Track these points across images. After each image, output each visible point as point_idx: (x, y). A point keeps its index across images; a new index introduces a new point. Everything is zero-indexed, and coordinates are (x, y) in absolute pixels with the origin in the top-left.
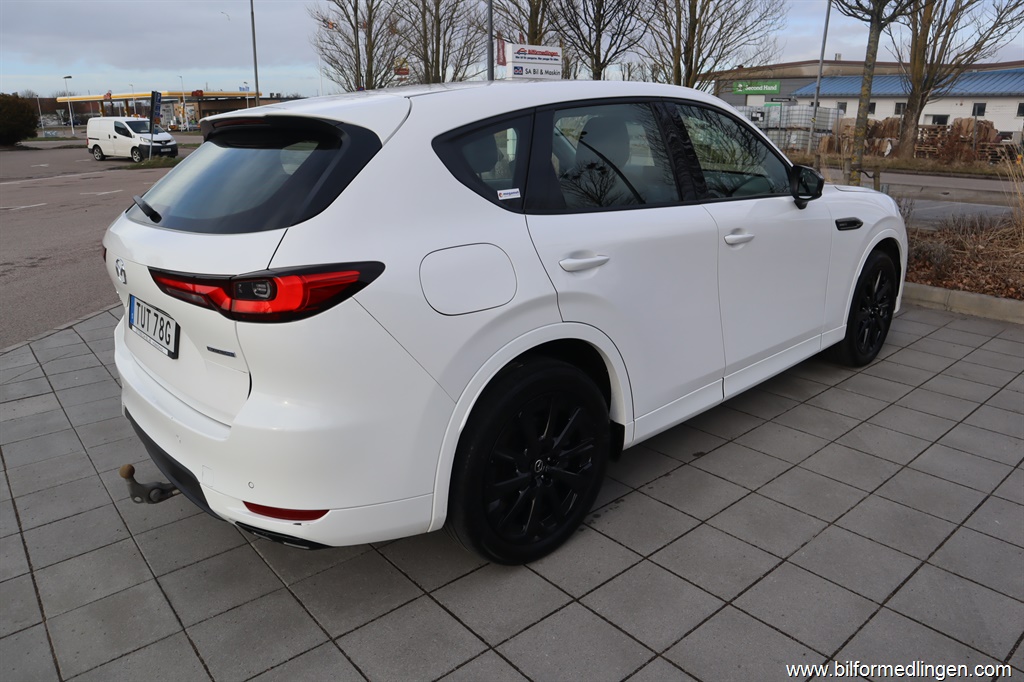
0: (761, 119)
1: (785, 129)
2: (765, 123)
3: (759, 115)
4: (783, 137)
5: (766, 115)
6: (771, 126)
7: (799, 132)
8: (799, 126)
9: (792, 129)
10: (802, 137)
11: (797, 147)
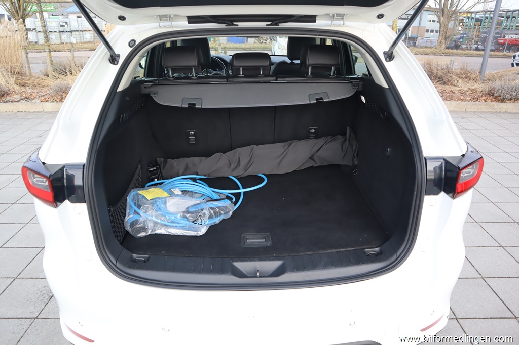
0: (66, 26)
1: (82, 31)
2: (69, 28)
3: (65, 24)
5: (69, 23)
6: (73, 29)
9: (86, 30)
10: (92, 35)
11: (91, 41)
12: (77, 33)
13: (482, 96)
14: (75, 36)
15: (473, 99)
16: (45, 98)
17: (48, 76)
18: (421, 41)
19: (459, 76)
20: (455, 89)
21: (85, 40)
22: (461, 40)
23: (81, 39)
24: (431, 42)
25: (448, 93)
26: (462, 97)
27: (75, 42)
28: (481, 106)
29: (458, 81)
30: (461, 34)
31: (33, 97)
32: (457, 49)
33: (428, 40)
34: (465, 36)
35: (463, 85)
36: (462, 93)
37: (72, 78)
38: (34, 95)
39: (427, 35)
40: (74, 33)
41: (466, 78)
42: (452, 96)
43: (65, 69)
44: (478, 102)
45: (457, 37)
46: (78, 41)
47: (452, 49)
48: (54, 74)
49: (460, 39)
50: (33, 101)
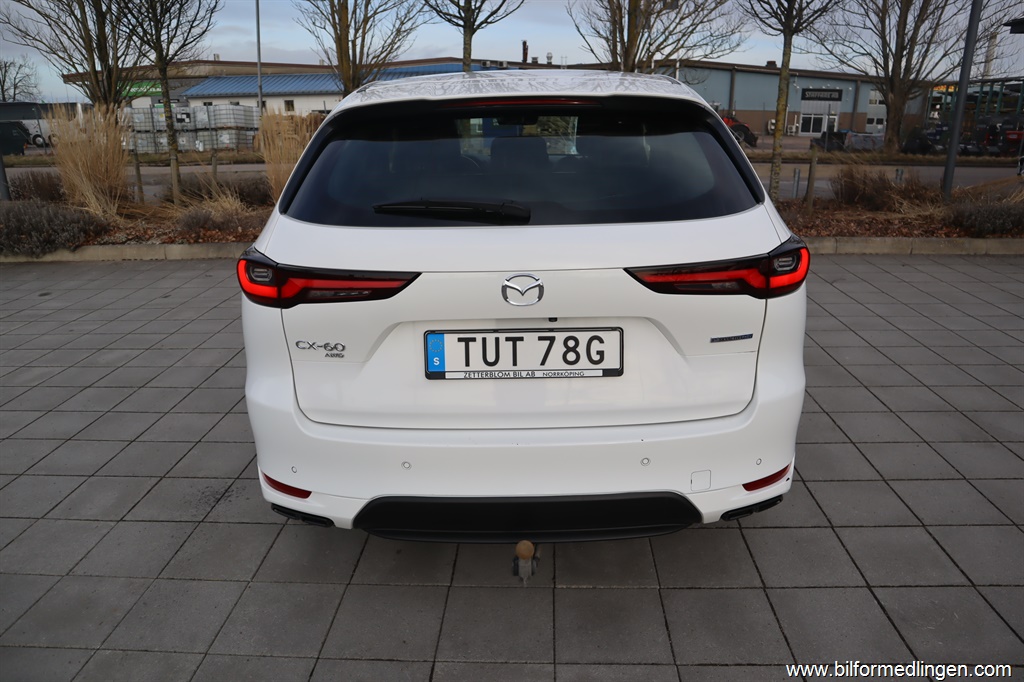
0: (187, 120)
1: (216, 129)
2: (192, 124)
3: (184, 116)
4: (215, 138)
5: (192, 116)
6: (199, 126)
7: (230, 131)
8: (229, 125)
9: (222, 128)
10: (234, 136)
11: (231, 146)
12: (206, 133)
13: (942, 228)
14: (202, 139)
15: (926, 232)
16: (170, 238)
17: (173, 202)
18: (853, 139)
19: (905, 194)
20: (895, 217)
21: (221, 146)
22: (938, 137)
23: (213, 145)
24: (874, 143)
25: (881, 223)
26: (905, 231)
27: (201, 149)
28: (940, 244)
29: (902, 204)
30: (938, 126)
31: (147, 236)
32: (924, 153)
33: (867, 137)
34: (945, 128)
35: (909, 211)
36: (906, 223)
37: (212, 204)
38: (149, 232)
39: (869, 127)
40: (200, 133)
41: (916, 197)
42: (887, 229)
43: (200, 190)
44: (934, 238)
45: (929, 131)
46: (208, 147)
47: (914, 153)
48: (184, 198)
49: (935, 135)
50: (149, 242)
